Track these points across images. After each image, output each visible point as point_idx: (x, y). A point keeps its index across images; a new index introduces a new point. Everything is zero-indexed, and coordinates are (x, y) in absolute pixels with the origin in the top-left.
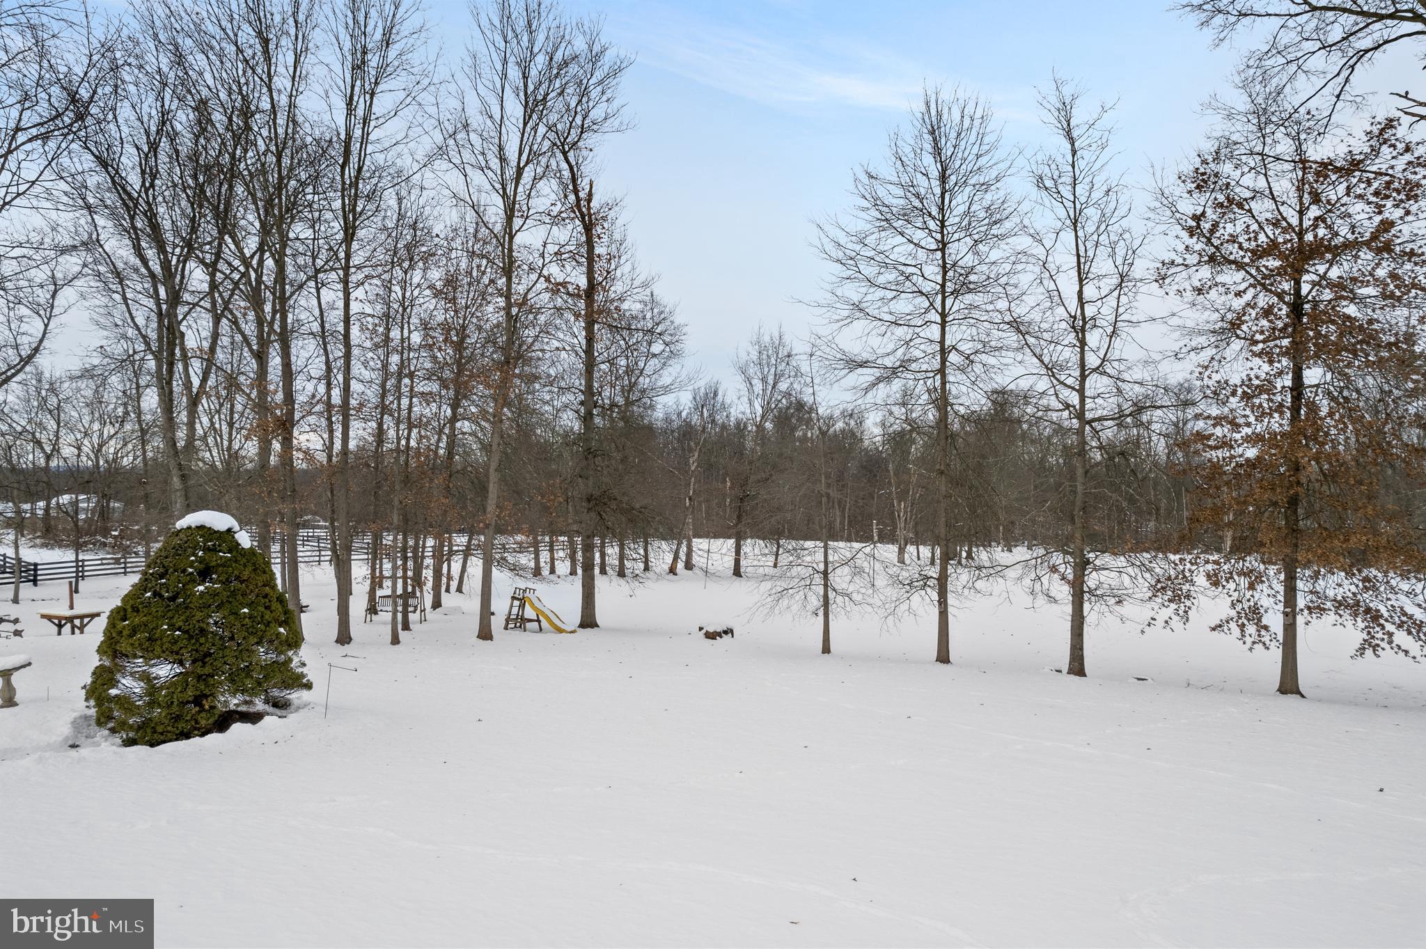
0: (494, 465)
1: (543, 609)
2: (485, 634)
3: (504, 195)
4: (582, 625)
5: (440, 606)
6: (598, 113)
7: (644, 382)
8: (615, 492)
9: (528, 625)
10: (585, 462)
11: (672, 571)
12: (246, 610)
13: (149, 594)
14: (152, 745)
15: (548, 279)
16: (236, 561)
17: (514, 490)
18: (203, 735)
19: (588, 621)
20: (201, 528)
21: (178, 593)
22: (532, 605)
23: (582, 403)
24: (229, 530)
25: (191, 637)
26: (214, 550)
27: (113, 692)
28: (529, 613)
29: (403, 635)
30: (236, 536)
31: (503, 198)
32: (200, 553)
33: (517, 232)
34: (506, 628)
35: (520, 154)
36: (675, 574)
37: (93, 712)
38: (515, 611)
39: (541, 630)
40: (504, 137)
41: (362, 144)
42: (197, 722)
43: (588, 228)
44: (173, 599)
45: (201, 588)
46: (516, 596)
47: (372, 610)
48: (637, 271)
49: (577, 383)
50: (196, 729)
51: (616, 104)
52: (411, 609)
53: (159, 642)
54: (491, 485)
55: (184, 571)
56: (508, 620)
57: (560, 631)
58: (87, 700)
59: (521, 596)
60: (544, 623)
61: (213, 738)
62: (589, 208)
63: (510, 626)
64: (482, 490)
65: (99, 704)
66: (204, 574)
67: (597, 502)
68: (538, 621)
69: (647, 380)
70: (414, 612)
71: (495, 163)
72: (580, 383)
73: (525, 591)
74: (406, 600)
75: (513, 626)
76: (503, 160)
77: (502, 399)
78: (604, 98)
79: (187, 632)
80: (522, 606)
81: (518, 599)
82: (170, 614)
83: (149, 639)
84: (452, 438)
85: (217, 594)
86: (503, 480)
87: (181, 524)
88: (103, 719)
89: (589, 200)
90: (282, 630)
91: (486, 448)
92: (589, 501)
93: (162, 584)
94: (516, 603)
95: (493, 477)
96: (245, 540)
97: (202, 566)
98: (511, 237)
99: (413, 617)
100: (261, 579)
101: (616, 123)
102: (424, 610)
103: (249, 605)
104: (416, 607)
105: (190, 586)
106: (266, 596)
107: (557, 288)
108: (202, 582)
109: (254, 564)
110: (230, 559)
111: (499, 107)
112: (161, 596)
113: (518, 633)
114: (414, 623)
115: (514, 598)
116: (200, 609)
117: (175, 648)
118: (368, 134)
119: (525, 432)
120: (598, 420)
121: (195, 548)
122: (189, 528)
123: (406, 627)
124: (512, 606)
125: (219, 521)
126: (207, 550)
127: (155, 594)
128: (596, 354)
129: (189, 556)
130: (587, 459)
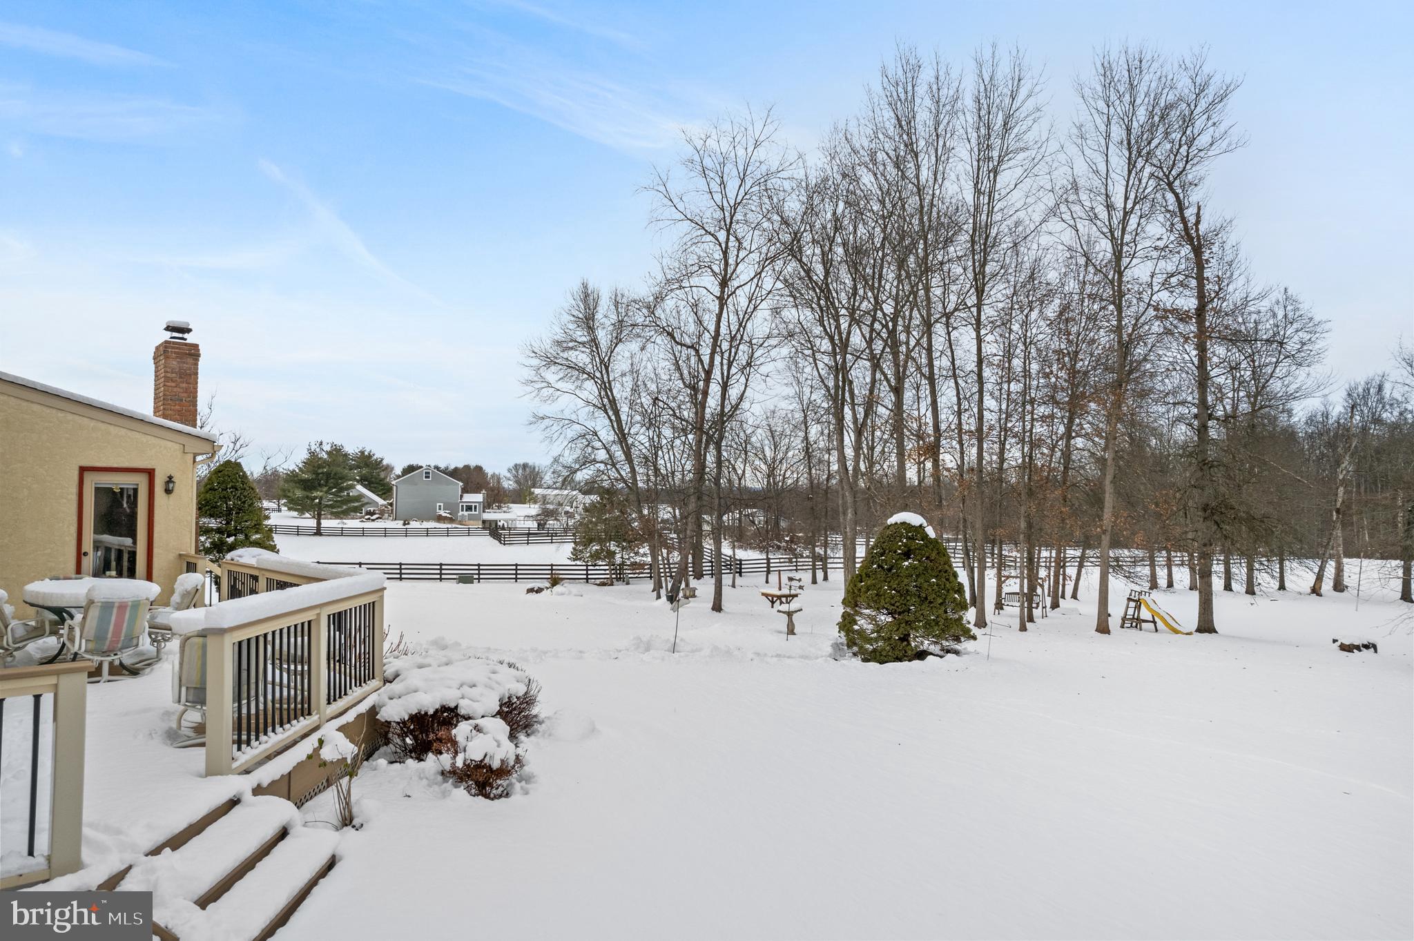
0: (1109, 478)
1: (1159, 611)
2: (1103, 628)
3: (1113, 238)
4: (1199, 630)
5: (1059, 606)
6: (1203, 140)
7: (1276, 386)
8: (1233, 502)
9: (1144, 625)
10: (1199, 474)
11: (1316, 590)
12: (934, 580)
13: (875, 566)
14: (880, 663)
15: (1156, 309)
16: (927, 547)
17: (1128, 499)
18: (910, 661)
19: (1206, 626)
20: (903, 523)
21: (892, 567)
22: (1148, 606)
23: (1196, 416)
24: (921, 526)
25: (901, 596)
26: (912, 539)
27: (856, 627)
28: (1145, 614)
29: (1028, 625)
30: (926, 529)
31: (1112, 241)
32: (905, 541)
33: (1126, 268)
34: (1122, 627)
35: (1126, 198)
36: (1319, 595)
37: (844, 640)
38: (1131, 611)
39: (1157, 630)
40: (1110, 187)
41: (988, 216)
42: (906, 652)
43: (1197, 251)
44: (890, 570)
45: (906, 563)
46: (1132, 597)
47: (999, 606)
48: (1252, 283)
49: (1190, 399)
50: (905, 656)
51: (1222, 128)
52: (1034, 605)
53: (883, 597)
54: (1107, 495)
55: (895, 552)
56: (1124, 619)
57: (1176, 632)
58: (839, 632)
59: (1137, 598)
60: (1160, 624)
61: (916, 663)
62: (1197, 230)
63: (1126, 625)
64: (1096, 499)
65: (847, 635)
66: (907, 555)
67: (1211, 512)
68: (1154, 622)
69: (1279, 384)
70: (1037, 608)
71: (1103, 214)
72: (1192, 397)
73: (1140, 593)
74: (1028, 598)
75: (1129, 625)
76: (1109, 207)
77: (1114, 416)
78: (1210, 123)
79: (899, 592)
80: (1138, 607)
81: (1134, 601)
82: (888, 580)
83: (877, 595)
84: (1067, 455)
85: (916, 568)
86: (1118, 493)
87: (891, 521)
88: (851, 643)
89: (1198, 222)
90: (956, 596)
91: (1101, 462)
92: (1205, 510)
93: (882, 560)
94: (1132, 604)
95: (1109, 488)
96: (931, 532)
97: (906, 549)
98: (1121, 274)
99: (1037, 613)
100: (942, 560)
101: (1224, 145)
102: (1046, 607)
103: (936, 577)
104: (1038, 604)
105: (899, 562)
106: (946, 572)
107: (1164, 314)
108: (907, 560)
109: (938, 549)
110: (923, 545)
111: (1104, 163)
112: (883, 568)
113: (1134, 631)
114: (1038, 618)
115: (1129, 599)
116: (907, 577)
117: (893, 602)
118: (993, 208)
119: (1138, 444)
120: (1213, 434)
121: (901, 537)
122: (896, 523)
123: (1031, 619)
124: (1128, 607)
125: (914, 519)
126: (908, 538)
127: (879, 566)
128: (1209, 368)
129: (898, 542)
130: (1201, 470)
